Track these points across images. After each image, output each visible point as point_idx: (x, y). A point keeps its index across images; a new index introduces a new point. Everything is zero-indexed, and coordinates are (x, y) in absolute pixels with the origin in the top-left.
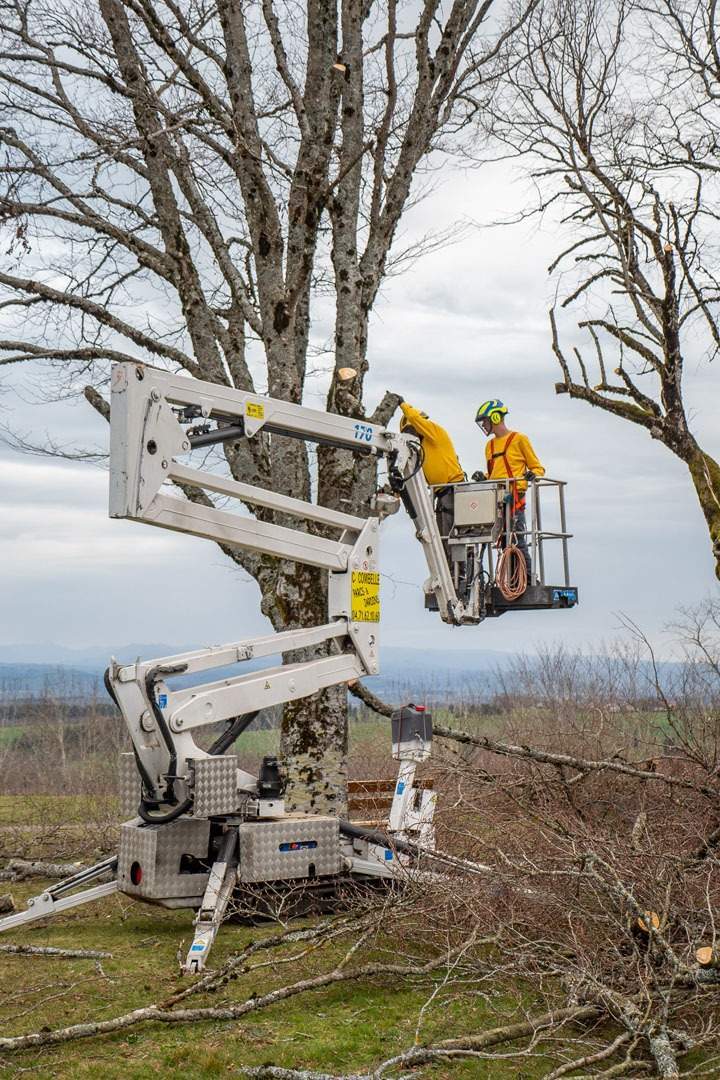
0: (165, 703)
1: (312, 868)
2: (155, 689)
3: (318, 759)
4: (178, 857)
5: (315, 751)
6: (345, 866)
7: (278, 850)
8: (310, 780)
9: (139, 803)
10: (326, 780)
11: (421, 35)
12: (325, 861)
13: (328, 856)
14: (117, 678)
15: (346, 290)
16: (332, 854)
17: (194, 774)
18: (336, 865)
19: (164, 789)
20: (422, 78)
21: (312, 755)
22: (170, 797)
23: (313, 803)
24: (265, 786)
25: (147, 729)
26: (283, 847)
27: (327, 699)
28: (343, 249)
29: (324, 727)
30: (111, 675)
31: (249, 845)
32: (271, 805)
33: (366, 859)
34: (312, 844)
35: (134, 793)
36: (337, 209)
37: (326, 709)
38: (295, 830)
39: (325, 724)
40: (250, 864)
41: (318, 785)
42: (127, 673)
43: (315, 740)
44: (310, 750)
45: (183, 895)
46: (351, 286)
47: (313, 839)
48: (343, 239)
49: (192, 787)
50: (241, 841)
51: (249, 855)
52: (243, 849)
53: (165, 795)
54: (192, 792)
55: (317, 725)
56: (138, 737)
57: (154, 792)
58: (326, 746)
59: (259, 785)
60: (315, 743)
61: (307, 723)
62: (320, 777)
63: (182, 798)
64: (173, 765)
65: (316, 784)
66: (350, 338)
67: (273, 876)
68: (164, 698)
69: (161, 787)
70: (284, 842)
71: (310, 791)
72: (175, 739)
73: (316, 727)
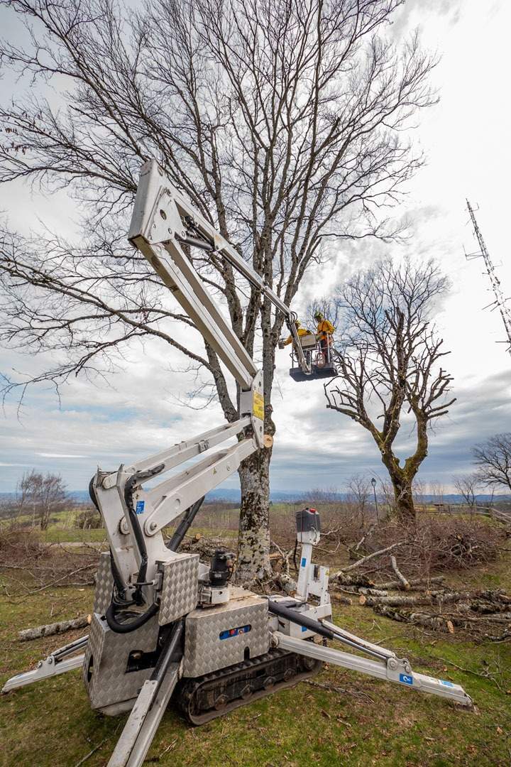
0: (142, 509)
1: (247, 652)
2: (134, 495)
3: (256, 533)
4: (125, 656)
5: (255, 528)
6: (273, 644)
7: (218, 639)
8: (252, 544)
9: (110, 604)
10: (259, 543)
11: (293, 247)
12: (257, 644)
13: (260, 637)
14: (101, 485)
15: (267, 336)
16: (263, 635)
17: (162, 578)
18: (266, 644)
19: (134, 590)
20: (294, 263)
21: (253, 531)
22: (138, 599)
23: (253, 555)
24: (216, 576)
25: (124, 533)
26: (223, 635)
27: (260, 503)
28: (266, 321)
29: (258, 517)
30: (95, 482)
31: (193, 638)
32: (221, 593)
33: (288, 634)
34: (248, 628)
35: (106, 592)
36: (263, 308)
37: (259, 509)
38: (233, 617)
39: (259, 516)
40: (192, 658)
41: (256, 546)
42: (110, 481)
43: (255, 524)
44: (252, 528)
45: (125, 698)
46: (269, 335)
47: (248, 623)
48: (266, 318)
49: (160, 590)
50: (186, 633)
51: (193, 648)
52: (187, 642)
53: (133, 595)
54: (159, 596)
55: (256, 516)
56: (115, 540)
57: (124, 592)
58: (260, 526)
59: (211, 575)
60: (255, 525)
61: (251, 515)
62: (257, 542)
63: (149, 602)
64: (143, 568)
65: (255, 546)
66: (268, 354)
67: (213, 667)
68: (141, 505)
69: (130, 588)
70: (224, 629)
71: (252, 550)
72: (147, 542)
73: (255, 517)
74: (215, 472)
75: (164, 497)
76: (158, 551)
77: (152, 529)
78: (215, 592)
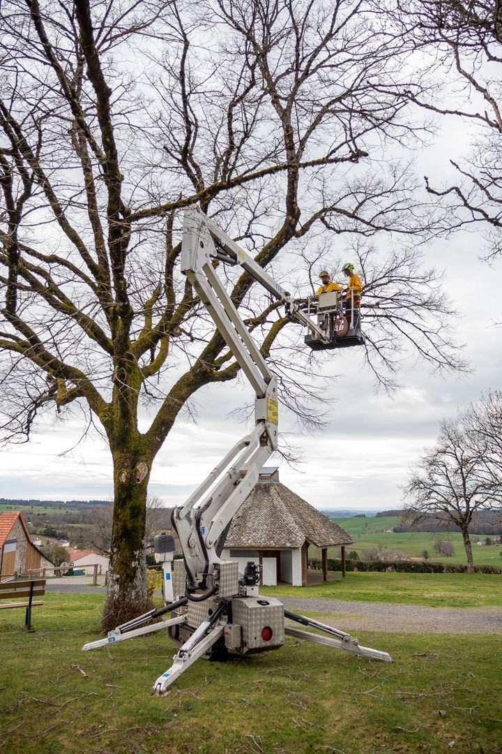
2: (200, 523)
9: (184, 589)
14: (178, 516)
17: (218, 573)
19: (200, 581)
22: (203, 585)
24: (249, 578)
25: (192, 546)
30: (175, 515)
49: (217, 580)
53: (200, 584)
54: (217, 583)
56: (186, 550)
57: (194, 582)
59: (245, 577)
63: (211, 587)
64: (207, 567)
68: (204, 529)
69: (198, 580)
72: (208, 551)
74: (241, 492)
75: (212, 522)
76: (213, 558)
77: (210, 544)
78: (249, 588)
